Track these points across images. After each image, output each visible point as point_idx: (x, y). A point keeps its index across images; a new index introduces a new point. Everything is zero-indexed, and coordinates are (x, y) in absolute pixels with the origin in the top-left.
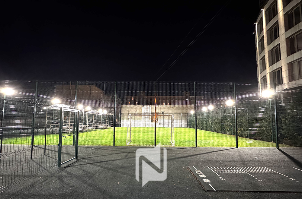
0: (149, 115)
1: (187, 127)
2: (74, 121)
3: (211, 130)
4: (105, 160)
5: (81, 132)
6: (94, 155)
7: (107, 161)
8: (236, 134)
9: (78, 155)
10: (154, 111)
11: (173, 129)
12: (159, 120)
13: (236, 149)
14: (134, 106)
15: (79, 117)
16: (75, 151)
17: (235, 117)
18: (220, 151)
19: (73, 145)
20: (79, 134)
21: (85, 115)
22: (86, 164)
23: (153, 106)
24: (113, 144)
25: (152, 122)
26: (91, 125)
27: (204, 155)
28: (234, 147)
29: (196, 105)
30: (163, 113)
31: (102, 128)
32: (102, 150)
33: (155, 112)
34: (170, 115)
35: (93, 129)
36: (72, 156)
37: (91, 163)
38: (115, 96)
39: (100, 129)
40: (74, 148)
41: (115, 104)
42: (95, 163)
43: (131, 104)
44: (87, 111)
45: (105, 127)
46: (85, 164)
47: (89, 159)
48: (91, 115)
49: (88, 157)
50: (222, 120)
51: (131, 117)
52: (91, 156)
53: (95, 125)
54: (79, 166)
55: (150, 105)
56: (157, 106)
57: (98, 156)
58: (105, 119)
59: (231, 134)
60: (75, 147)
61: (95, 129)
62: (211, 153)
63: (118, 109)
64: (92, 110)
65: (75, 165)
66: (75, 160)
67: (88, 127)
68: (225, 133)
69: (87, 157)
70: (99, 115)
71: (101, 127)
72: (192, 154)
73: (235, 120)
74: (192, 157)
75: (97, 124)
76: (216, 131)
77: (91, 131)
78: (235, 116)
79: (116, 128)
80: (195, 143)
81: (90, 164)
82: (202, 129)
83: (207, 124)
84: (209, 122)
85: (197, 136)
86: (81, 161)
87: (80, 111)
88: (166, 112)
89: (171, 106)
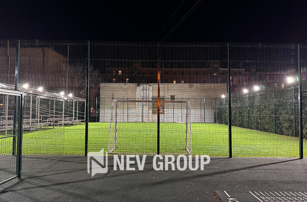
0: (149, 101)
1: (215, 122)
2: (15, 111)
3: (257, 129)
4: (70, 179)
5: (28, 131)
6: (50, 171)
7: (73, 182)
8: (300, 135)
9: (23, 171)
10: (156, 94)
11: (189, 125)
12: (165, 110)
13: (299, 162)
14: (122, 85)
15: (23, 104)
16: (15, 164)
17: (299, 105)
18: (271, 164)
19: (13, 153)
20: (24, 135)
21: (34, 102)
22: (36, 188)
23: (155, 86)
24: (84, 152)
25: (153, 113)
26: (46, 118)
27: (244, 171)
28: (295, 158)
29: (230, 84)
30: (173, 98)
31: (66, 125)
32: (66, 163)
33: (159, 96)
34: (184, 102)
35: (50, 125)
36: (12, 173)
37: (45, 186)
38: (88, 68)
39: (61, 125)
40: (15, 159)
41: (89, 82)
42: (53, 185)
43: (116, 82)
44: (37, 95)
45: (70, 122)
46: (33, 188)
47: (41, 179)
48: (44, 102)
49: (39, 175)
50: (276, 111)
51: (117, 106)
52: (45, 174)
53: (52, 119)
54: (23, 191)
55: (151, 84)
56: (162, 86)
57: (58, 172)
58: (70, 108)
59: (292, 136)
60: (16, 157)
61: (53, 125)
62: (255, 168)
63: (94, 91)
64: (47, 93)
65: (17, 188)
66: (16, 180)
67: (40, 122)
68: (282, 133)
69: (37, 175)
70: (59, 101)
71: (63, 122)
72: (223, 169)
73: (298, 109)
74: (223, 175)
75: (55, 117)
76: (266, 130)
77: (45, 129)
78: (299, 103)
79: (89, 124)
80: (228, 150)
81: (42, 186)
82: (241, 126)
83: (249, 117)
84: (253, 113)
85: (232, 137)
86: (27, 182)
87: (24, 95)
88: (179, 96)
89: (187, 85)
